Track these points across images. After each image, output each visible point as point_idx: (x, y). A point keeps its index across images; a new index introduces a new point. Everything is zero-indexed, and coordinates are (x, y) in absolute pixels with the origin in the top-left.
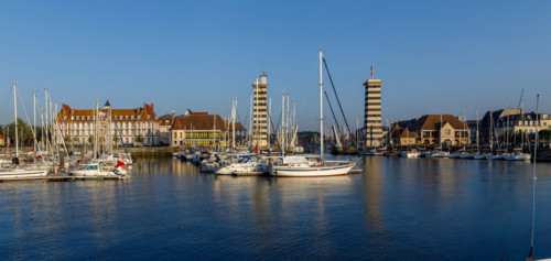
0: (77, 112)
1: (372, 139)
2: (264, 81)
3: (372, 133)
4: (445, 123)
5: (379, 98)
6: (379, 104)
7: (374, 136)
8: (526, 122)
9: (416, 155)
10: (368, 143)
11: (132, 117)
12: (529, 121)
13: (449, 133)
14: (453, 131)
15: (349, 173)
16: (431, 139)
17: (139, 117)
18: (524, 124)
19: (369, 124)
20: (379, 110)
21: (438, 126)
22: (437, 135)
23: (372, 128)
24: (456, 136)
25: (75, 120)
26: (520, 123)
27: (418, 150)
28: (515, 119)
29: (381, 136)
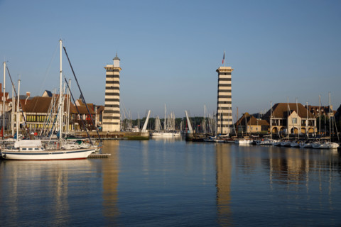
1: (222, 126)
2: (116, 64)
3: (222, 120)
4: (292, 111)
6: (229, 91)
7: (224, 123)
9: (248, 142)
10: (219, 129)
13: (296, 122)
14: (299, 119)
16: (279, 127)
19: (220, 111)
20: (230, 97)
21: (286, 115)
22: (284, 123)
23: (222, 115)
24: (304, 124)
27: (251, 138)
29: (231, 123)
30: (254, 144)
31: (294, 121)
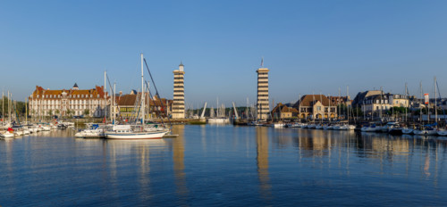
0: (47, 92)
1: (261, 113)
2: (181, 69)
3: (261, 109)
4: (317, 101)
5: (266, 82)
6: (267, 87)
7: (263, 111)
8: (382, 101)
9: (282, 125)
10: (259, 116)
11: (87, 96)
12: (384, 99)
14: (323, 107)
15: (163, 137)
16: (306, 114)
17: (91, 96)
18: (380, 102)
19: (259, 102)
20: (267, 91)
21: (312, 104)
22: (311, 110)
23: (261, 105)
24: (326, 111)
25: (45, 98)
26: (378, 101)
27: (284, 122)
28: (374, 98)
29: (268, 111)
30: (286, 127)
31: (319, 109)
